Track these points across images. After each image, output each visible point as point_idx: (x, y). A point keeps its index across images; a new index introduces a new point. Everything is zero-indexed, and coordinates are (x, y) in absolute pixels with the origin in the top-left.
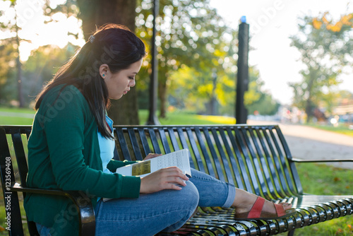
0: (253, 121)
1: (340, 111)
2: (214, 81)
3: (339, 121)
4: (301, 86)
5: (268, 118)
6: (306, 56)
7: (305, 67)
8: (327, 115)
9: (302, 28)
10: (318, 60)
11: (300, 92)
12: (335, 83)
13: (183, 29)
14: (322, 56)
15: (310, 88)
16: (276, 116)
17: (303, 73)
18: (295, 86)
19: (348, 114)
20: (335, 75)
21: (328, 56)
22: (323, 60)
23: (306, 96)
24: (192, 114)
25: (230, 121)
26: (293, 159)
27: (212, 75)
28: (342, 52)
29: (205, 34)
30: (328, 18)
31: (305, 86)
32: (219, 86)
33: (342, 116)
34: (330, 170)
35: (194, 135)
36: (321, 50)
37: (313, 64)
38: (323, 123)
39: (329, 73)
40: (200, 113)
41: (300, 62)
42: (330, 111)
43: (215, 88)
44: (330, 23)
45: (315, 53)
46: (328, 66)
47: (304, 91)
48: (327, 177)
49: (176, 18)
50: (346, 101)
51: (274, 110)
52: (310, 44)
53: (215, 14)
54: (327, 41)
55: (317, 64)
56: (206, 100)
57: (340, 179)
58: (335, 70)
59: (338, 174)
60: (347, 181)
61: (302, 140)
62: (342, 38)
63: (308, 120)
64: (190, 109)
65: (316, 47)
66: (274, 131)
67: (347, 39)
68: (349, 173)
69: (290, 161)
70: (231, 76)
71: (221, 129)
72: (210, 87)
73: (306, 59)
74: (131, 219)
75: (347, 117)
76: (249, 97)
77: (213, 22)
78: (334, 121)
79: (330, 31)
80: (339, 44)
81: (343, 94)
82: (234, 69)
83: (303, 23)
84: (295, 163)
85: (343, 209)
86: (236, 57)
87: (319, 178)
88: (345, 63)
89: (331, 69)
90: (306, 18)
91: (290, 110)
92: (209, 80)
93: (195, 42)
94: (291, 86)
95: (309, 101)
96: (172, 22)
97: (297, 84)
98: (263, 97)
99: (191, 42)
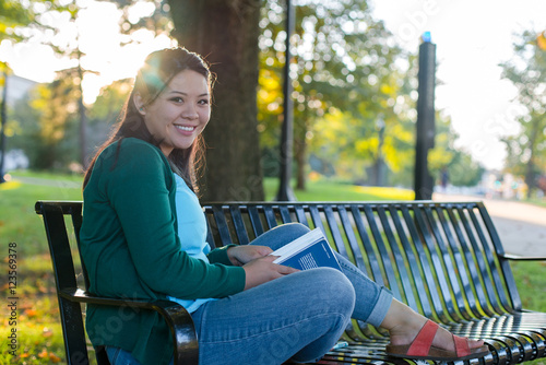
0: (442, 196)
2: (381, 133)
4: (518, 139)
5: (466, 190)
6: (526, 93)
7: (524, 111)
9: (519, 49)
11: (516, 150)
13: (333, 53)
15: (532, 144)
16: (479, 187)
17: (521, 120)
18: (507, 141)
23: (526, 157)
24: (346, 184)
25: (406, 195)
26: (506, 256)
27: (378, 123)
29: (367, 60)
31: (525, 140)
32: (388, 140)
35: (349, 217)
37: (536, 106)
40: (358, 183)
43: (381, 144)
45: (539, 90)
47: (523, 147)
49: (321, 37)
51: (474, 178)
53: (383, 28)
56: (368, 163)
61: (520, 225)
63: (529, 195)
64: (341, 177)
65: (541, 80)
66: (476, 211)
69: (502, 259)
70: (406, 126)
71: (392, 208)
72: (374, 142)
73: (527, 99)
74: (249, 334)
76: (435, 158)
77: (381, 41)
82: (412, 115)
83: (520, 42)
84: (510, 262)
86: (415, 96)
90: (526, 34)
91: (501, 179)
92: (373, 131)
93: (351, 73)
94: (502, 140)
95: (530, 164)
96: (316, 42)
97: (511, 138)
98: (457, 157)
99: (343, 72)
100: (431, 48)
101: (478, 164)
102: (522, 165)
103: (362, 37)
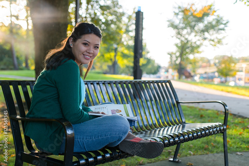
1: (201, 71)
2: (116, 50)
3: (200, 78)
4: (175, 54)
6: (179, 33)
7: (178, 42)
8: (192, 74)
9: (177, 14)
10: (187, 36)
11: (174, 59)
12: (198, 52)
13: (95, 14)
14: (189, 34)
15: (181, 55)
16: (158, 75)
17: (177, 45)
18: (171, 54)
19: (206, 73)
20: (198, 47)
21: (193, 34)
22: (190, 36)
23: (178, 62)
24: (99, 73)
26: (179, 101)
27: (115, 46)
28: (203, 31)
29: (110, 18)
30: (194, 8)
31: (178, 54)
32: (119, 54)
33: (202, 74)
34: (197, 110)
36: (189, 30)
37: (183, 39)
38: (189, 80)
39: (194, 45)
40: (105, 73)
41: (175, 38)
42: (194, 72)
43: (115, 56)
44: (195, 11)
45: (185, 32)
46: (194, 41)
47: (177, 57)
48: (196, 114)
49: (90, 7)
50: (204, 64)
51: (156, 71)
52: (182, 25)
53: (118, 4)
54: (193, 23)
55: (187, 39)
56: (110, 64)
57: (204, 115)
58: (198, 43)
59: (202, 112)
60: (209, 117)
61: (182, 91)
62: (203, 22)
63: (180, 78)
64: (97, 70)
65: (185, 28)
66: (168, 84)
67: (206, 22)
68: (209, 112)
69: (178, 103)
70: (128, 47)
72: (113, 54)
73: (179, 36)
75: (205, 76)
76: (142, 61)
77: (116, 9)
78: (197, 78)
79: (195, 17)
80: (201, 26)
81: (202, 59)
82: (132, 43)
83: (177, 11)
84: (181, 104)
85: (211, 131)
86: (133, 34)
87: (190, 115)
88: (205, 39)
89: (195, 43)
90: (179, 8)
91: (167, 71)
92: (112, 50)
93: (103, 23)
94: (169, 54)
95: (180, 64)
96: (87, 9)
97: (172, 53)
98: (149, 61)
99: (100, 23)
100: (141, 13)
101: (157, 64)
102: (176, 65)
103: (108, 7)
